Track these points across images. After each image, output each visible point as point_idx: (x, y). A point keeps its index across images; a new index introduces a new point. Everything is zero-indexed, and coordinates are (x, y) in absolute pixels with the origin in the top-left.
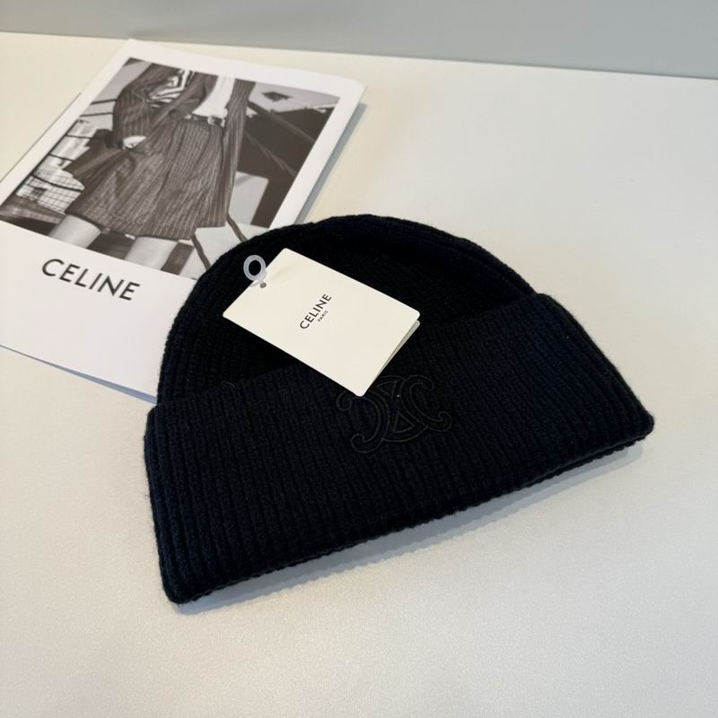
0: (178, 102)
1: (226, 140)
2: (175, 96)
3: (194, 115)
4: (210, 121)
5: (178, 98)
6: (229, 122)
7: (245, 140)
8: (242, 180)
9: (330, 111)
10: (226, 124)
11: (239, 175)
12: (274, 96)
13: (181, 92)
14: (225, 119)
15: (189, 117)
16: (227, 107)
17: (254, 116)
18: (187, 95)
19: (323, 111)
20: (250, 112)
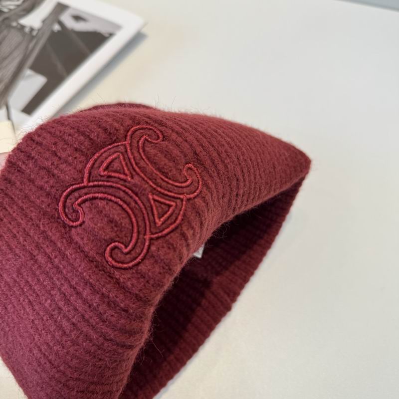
0: (12, 13)
1: (31, 45)
2: (12, 7)
3: (18, 24)
4: (27, 30)
5: (14, 9)
6: (40, 33)
7: (44, 48)
8: (29, 76)
9: (111, 35)
10: (37, 34)
11: (28, 72)
12: (77, 18)
13: (18, 6)
14: (39, 30)
15: (14, 24)
16: (44, 21)
17: (59, 32)
18: (21, 8)
19: (107, 35)
20: (57, 27)
